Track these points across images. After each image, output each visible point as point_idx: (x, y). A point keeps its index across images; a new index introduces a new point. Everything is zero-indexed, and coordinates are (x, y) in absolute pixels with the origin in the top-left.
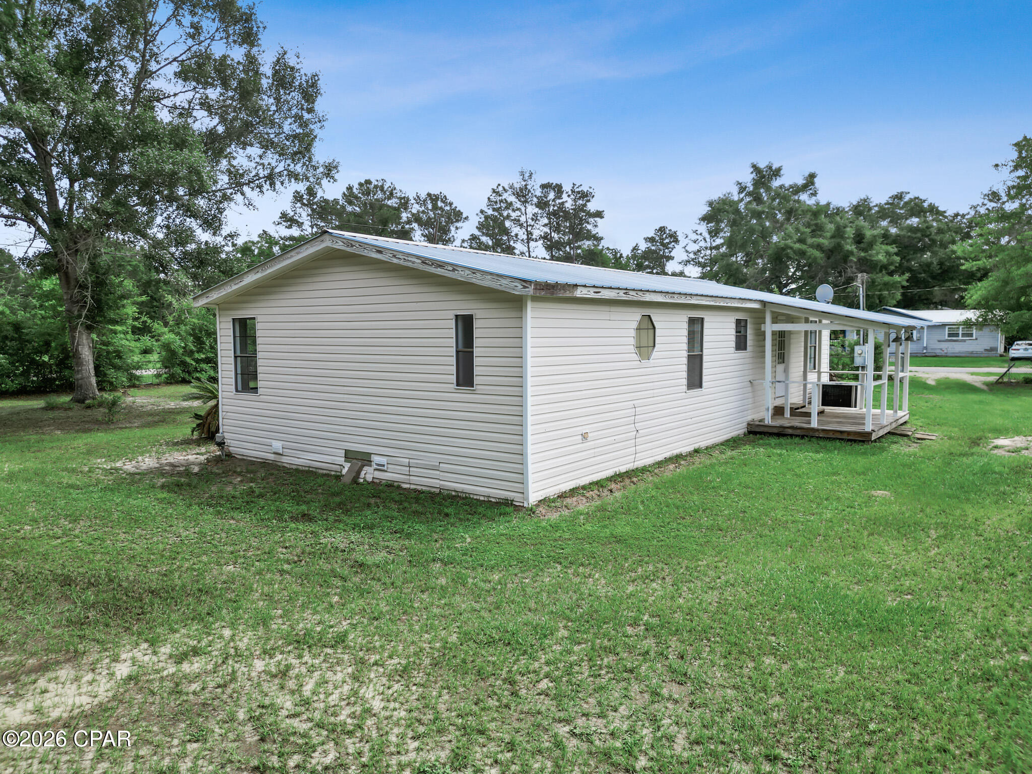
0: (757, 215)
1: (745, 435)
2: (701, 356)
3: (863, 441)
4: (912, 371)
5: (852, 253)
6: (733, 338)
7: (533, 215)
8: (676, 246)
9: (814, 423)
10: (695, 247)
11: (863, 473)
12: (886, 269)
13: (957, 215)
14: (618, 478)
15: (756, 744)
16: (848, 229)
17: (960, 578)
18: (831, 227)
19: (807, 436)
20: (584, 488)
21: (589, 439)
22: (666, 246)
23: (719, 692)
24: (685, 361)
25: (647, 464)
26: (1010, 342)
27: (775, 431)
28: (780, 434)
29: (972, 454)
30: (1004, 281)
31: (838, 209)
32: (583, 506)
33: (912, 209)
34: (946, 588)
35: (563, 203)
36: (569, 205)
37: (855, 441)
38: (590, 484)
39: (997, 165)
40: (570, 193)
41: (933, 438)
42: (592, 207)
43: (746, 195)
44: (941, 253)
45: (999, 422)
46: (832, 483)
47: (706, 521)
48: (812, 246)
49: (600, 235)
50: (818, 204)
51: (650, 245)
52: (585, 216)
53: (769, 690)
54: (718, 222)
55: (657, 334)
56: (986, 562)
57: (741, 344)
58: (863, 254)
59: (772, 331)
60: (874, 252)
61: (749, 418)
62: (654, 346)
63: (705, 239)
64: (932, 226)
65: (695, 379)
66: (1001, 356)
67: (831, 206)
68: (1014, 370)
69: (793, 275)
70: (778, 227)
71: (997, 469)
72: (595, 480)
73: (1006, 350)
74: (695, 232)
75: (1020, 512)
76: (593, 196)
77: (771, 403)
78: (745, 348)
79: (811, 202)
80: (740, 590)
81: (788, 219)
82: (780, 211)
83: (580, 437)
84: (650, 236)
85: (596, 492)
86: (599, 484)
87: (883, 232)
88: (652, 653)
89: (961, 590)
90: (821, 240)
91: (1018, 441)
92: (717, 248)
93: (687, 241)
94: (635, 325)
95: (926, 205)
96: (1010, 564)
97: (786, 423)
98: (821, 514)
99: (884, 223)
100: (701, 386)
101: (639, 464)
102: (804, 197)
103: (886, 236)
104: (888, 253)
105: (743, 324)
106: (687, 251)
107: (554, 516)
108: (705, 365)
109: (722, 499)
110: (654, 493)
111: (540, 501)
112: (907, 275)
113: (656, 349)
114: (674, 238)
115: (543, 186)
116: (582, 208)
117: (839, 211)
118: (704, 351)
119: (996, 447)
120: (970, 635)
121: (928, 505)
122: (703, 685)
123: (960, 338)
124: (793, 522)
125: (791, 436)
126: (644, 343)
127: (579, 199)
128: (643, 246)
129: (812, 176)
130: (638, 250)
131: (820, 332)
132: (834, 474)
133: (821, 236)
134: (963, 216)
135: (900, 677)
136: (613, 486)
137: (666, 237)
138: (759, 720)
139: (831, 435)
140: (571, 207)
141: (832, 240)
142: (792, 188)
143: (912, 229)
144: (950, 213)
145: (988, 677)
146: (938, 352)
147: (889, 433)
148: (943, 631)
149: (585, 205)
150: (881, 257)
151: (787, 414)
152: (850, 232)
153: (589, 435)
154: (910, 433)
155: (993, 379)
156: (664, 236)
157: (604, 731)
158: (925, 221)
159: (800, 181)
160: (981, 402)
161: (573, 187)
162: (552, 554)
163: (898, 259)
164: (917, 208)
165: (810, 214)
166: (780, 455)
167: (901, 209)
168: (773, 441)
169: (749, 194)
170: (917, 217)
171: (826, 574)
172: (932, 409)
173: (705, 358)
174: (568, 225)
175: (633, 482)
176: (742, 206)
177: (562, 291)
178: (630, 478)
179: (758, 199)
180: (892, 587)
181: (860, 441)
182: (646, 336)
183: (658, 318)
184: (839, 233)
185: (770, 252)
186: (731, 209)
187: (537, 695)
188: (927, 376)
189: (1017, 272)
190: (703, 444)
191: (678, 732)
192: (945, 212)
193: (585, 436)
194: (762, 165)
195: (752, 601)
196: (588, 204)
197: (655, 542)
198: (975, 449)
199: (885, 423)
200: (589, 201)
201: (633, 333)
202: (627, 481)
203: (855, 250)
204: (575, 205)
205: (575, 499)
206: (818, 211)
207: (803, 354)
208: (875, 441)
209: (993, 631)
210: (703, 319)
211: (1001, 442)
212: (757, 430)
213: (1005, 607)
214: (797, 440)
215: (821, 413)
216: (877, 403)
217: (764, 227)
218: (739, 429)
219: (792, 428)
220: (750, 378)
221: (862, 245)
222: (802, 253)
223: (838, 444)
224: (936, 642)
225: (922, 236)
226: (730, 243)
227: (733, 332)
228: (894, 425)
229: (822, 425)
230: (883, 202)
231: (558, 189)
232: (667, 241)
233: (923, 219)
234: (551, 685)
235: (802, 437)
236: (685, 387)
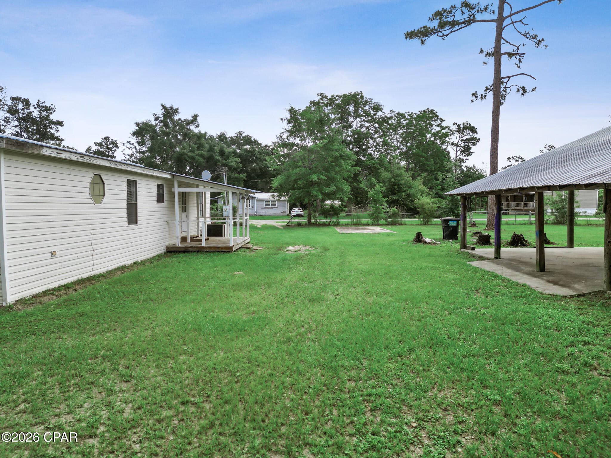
0: (167, 134)
1: (165, 253)
2: (136, 204)
3: (229, 252)
4: (251, 222)
5: (218, 160)
6: (156, 195)
7: (5, 118)
8: (117, 149)
9: (204, 244)
10: (130, 152)
11: (229, 265)
12: (236, 170)
13: (266, 146)
14: (81, 282)
15: (176, 398)
16: (216, 148)
17: (276, 303)
18: (207, 145)
19: (200, 250)
20: (54, 290)
21: (57, 256)
22: (110, 149)
23: (153, 380)
24: (126, 207)
25: (102, 272)
26: (291, 209)
27: (183, 250)
28: (185, 251)
29: (278, 254)
30: (287, 176)
31: (211, 136)
32: (53, 300)
33: (246, 140)
34: (270, 308)
35: (30, 113)
36: (36, 114)
37: (225, 252)
38: (59, 287)
39: (282, 119)
40: (36, 106)
41: (261, 248)
42: (54, 117)
43: (159, 122)
44: (261, 164)
45: (288, 240)
46: (214, 271)
47: (141, 297)
48: (198, 155)
49: (61, 137)
50: (200, 133)
51: (98, 147)
52: (49, 123)
53: (183, 371)
54: (143, 136)
55: (106, 188)
56: (286, 295)
57: (160, 199)
58: (224, 162)
59: (179, 192)
60: (230, 161)
61: (167, 243)
62: (104, 195)
63: (135, 148)
64: (256, 150)
65: (132, 218)
66: (288, 215)
67: (207, 135)
68: (293, 220)
69: (188, 171)
70: (179, 143)
71: (289, 258)
72: (63, 284)
73: (290, 212)
74: (129, 142)
75: (299, 274)
76: (55, 111)
77: (180, 235)
78: (163, 202)
79: (196, 131)
80: (164, 327)
81: (184, 139)
82: (179, 134)
83: (50, 254)
84: (99, 142)
85: (64, 292)
86: (66, 287)
87: (233, 151)
88: (107, 371)
89: (276, 308)
90: (203, 152)
91: (296, 248)
92: (143, 153)
93: (124, 147)
94: (90, 180)
95: (252, 139)
96: (296, 294)
97: (188, 245)
98: (209, 286)
99: (234, 147)
100: (136, 223)
101: (96, 272)
102: (192, 127)
103: (235, 153)
104: (236, 162)
105: (161, 187)
106: (124, 154)
107: (30, 309)
108: (139, 210)
109: (152, 285)
110: (107, 287)
111: (17, 301)
112: (245, 174)
113: (105, 197)
114: (115, 144)
115: (13, 99)
116: (47, 118)
117: (211, 138)
118: (138, 201)
119: (288, 250)
120: (281, 325)
121: (260, 276)
122: (143, 379)
123: (271, 207)
124: (194, 291)
125: (192, 252)
126: (97, 192)
127: (44, 111)
128: (94, 148)
129: (196, 116)
130: (90, 150)
131: (205, 193)
132: (215, 267)
133: (202, 150)
134: (269, 147)
135: (251, 349)
136: (77, 287)
137: (110, 144)
138: (178, 387)
139: (213, 250)
140: (37, 116)
141: (209, 153)
142: (186, 121)
143: (246, 151)
144: (263, 145)
145: (289, 340)
146: (262, 214)
147: (241, 247)
148: (269, 326)
149: (48, 116)
150: (233, 164)
151: (189, 240)
152: (217, 149)
153: (57, 253)
154: (251, 247)
155: (285, 224)
156: (109, 143)
157: (73, 420)
158: (253, 148)
159: (190, 118)
160: (280, 233)
161: (38, 103)
162: (28, 330)
163: (241, 165)
164: (248, 140)
165: (196, 137)
166: (185, 261)
167: (241, 140)
168: (181, 255)
169: (161, 122)
170: (249, 145)
171: (213, 311)
172: (260, 237)
173: (139, 206)
174: (35, 128)
175: (92, 283)
176: (157, 128)
177: (31, 149)
178: (90, 281)
179: (166, 125)
180: (245, 312)
181: (227, 251)
182: (98, 189)
183: (106, 177)
184: (211, 149)
185: (175, 156)
186: (150, 129)
187: (16, 414)
188: (257, 224)
189: (292, 172)
190: (140, 259)
191: (126, 407)
192: (261, 144)
193: (53, 254)
194: (168, 106)
195: (172, 331)
196: (50, 115)
197: (108, 312)
198: (279, 252)
199: (239, 242)
200: (51, 113)
201: (88, 185)
202: (88, 283)
203: (220, 159)
204: (40, 115)
205: (46, 297)
206: (201, 136)
207: (196, 207)
208: (235, 251)
209: (290, 322)
210: (136, 181)
211: (289, 248)
212: (172, 250)
213: (295, 311)
214: (195, 253)
215: (207, 239)
216: (235, 234)
217: (171, 142)
218: (161, 250)
219: (192, 247)
220: (167, 219)
221: (224, 157)
222: (193, 158)
223: (217, 253)
224: (267, 331)
225: (252, 154)
226: (150, 150)
227: (156, 191)
228: (243, 244)
229: (208, 245)
230: (233, 136)
231: (26, 103)
232: (110, 146)
233: (252, 146)
234: (27, 405)
235: (198, 252)
236: (126, 223)
